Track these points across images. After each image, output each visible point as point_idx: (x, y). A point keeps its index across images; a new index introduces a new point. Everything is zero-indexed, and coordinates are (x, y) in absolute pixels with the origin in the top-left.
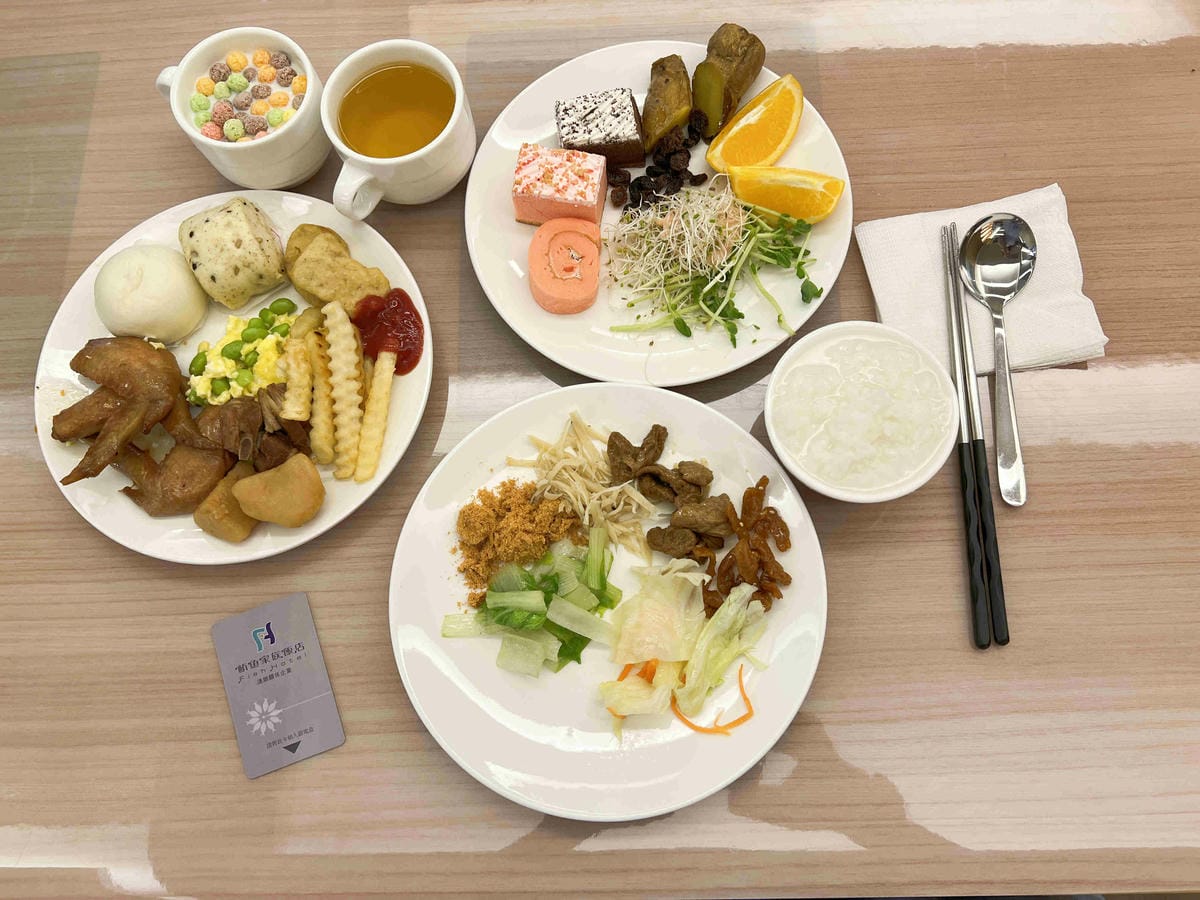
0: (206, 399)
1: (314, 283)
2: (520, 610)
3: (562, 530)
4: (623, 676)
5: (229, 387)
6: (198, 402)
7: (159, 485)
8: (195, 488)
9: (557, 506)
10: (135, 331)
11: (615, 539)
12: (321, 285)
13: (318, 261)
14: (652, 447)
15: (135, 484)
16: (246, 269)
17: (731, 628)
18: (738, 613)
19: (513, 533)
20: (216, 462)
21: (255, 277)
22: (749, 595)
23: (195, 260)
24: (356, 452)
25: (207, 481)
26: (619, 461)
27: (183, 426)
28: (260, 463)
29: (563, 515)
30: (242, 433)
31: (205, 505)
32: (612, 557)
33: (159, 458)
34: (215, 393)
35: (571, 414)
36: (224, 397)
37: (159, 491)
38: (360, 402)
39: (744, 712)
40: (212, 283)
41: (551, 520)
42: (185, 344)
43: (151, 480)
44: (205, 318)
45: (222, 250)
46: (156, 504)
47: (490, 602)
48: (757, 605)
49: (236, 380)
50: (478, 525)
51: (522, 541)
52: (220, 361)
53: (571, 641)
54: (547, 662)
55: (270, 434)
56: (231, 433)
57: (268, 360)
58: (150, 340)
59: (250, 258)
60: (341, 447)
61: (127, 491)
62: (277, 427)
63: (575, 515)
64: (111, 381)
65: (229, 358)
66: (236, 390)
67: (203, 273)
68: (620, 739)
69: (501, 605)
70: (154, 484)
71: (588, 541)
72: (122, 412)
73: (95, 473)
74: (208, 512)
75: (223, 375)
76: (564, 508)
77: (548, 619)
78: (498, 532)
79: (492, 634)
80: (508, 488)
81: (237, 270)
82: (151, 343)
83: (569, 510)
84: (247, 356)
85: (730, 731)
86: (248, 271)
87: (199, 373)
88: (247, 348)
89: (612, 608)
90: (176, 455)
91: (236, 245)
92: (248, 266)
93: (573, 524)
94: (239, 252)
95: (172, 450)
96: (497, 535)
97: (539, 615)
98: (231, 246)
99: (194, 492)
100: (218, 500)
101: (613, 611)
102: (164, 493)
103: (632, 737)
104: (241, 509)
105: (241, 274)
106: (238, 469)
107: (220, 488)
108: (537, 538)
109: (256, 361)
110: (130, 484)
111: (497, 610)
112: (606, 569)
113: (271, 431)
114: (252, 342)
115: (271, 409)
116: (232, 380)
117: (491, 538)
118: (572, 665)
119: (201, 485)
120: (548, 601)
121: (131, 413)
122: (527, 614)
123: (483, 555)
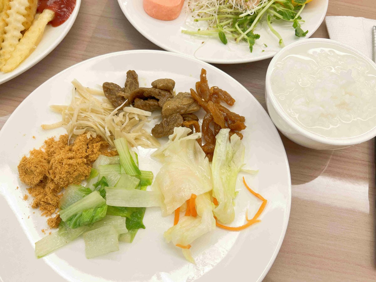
2: (86, 210)
3: (95, 150)
4: (176, 221)
9: (85, 137)
11: (133, 142)
14: (132, 84)
17: (227, 158)
18: (226, 147)
19: (61, 162)
22: (227, 135)
26: (114, 97)
29: (92, 140)
32: (136, 154)
35: (73, 83)
39: (260, 203)
41: (85, 147)
47: (64, 218)
48: (235, 137)
50: (33, 168)
51: (69, 165)
53: (132, 215)
54: (121, 238)
63: (100, 138)
68: (194, 263)
69: (72, 214)
71: (116, 151)
76: (91, 136)
77: (108, 206)
78: (51, 168)
79: (74, 239)
80: (50, 143)
83: (94, 136)
85: (258, 219)
89: (150, 184)
93: (101, 145)
96: (51, 171)
97: (101, 207)
101: (151, 186)
103: (201, 257)
108: (80, 161)
111: (70, 219)
112: (136, 162)
117: (48, 175)
118: (140, 232)
120: (104, 195)
122: (92, 210)
123: (47, 190)
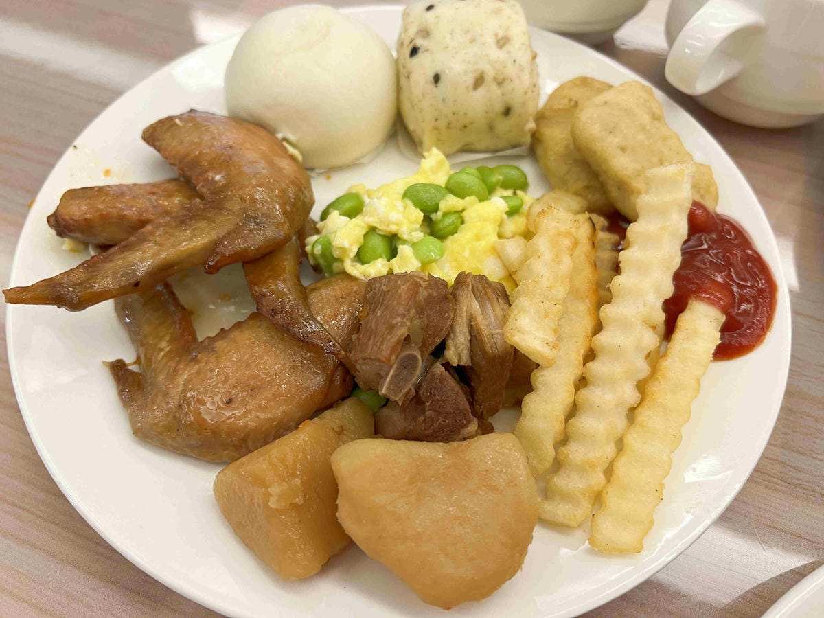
0: (340, 260)
1: (615, 140)
5: (393, 253)
6: (321, 261)
7: (181, 379)
8: (246, 416)
10: (269, 116)
12: (623, 149)
13: (628, 112)
15: (138, 361)
16: (494, 87)
20: (314, 382)
21: (499, 107)
23: (419, 42)
24: (602, 477)
25: (279, 411)
27: (281, 287)
28: (395, 418)
30: (407, 339)
31: (259, 463)
33: (205, 331)
34: (360, 258)
36: (378, 268)
37: (176, 393)
38: (642, 376)
40: (432, 87)
42: (328, 178)
43: (172, 364)
44: (377, 153)
45: (473, 41)
46: (156, 414)
49: (414, 245)
52: (399, 205)
55: (447, 365)
56: (392, 327)
57: (478, 238)
58: (285, 139)
59: (511, 71)
60: (576, 452)
61: (118, 369)
62: (465, 360)
64: (195, 163)
65: (416, 205)
66: (407, 262)
67: (422, 68)
70: (174, 374)
72: (186, 219)
73: (77, 305)
74: (259, 481)
75: (393, 228)
81: (479, 81)
82: (285, 144)
84: (445, 215)
86: (496, 91)
87: (352, 213)
88: (450, 202)
90: (244, 336)
91: (498, 42)
92: (500, 83)
94: (496, 54)
95: (238, 325)
98: (491, 40)
99: (241, 423)
100: (290, 462)
102: (184, 402)
104: (335, 508)
105: (482, 90)
106: (345, 413)
107: (305, 437)
109: (454, 232)
110: (129, 357)
113: (455, 362)
114: (463, 197)
115: (471, 319)
116: (404, 242)
119: (262, 416)
121: (202, 224)
